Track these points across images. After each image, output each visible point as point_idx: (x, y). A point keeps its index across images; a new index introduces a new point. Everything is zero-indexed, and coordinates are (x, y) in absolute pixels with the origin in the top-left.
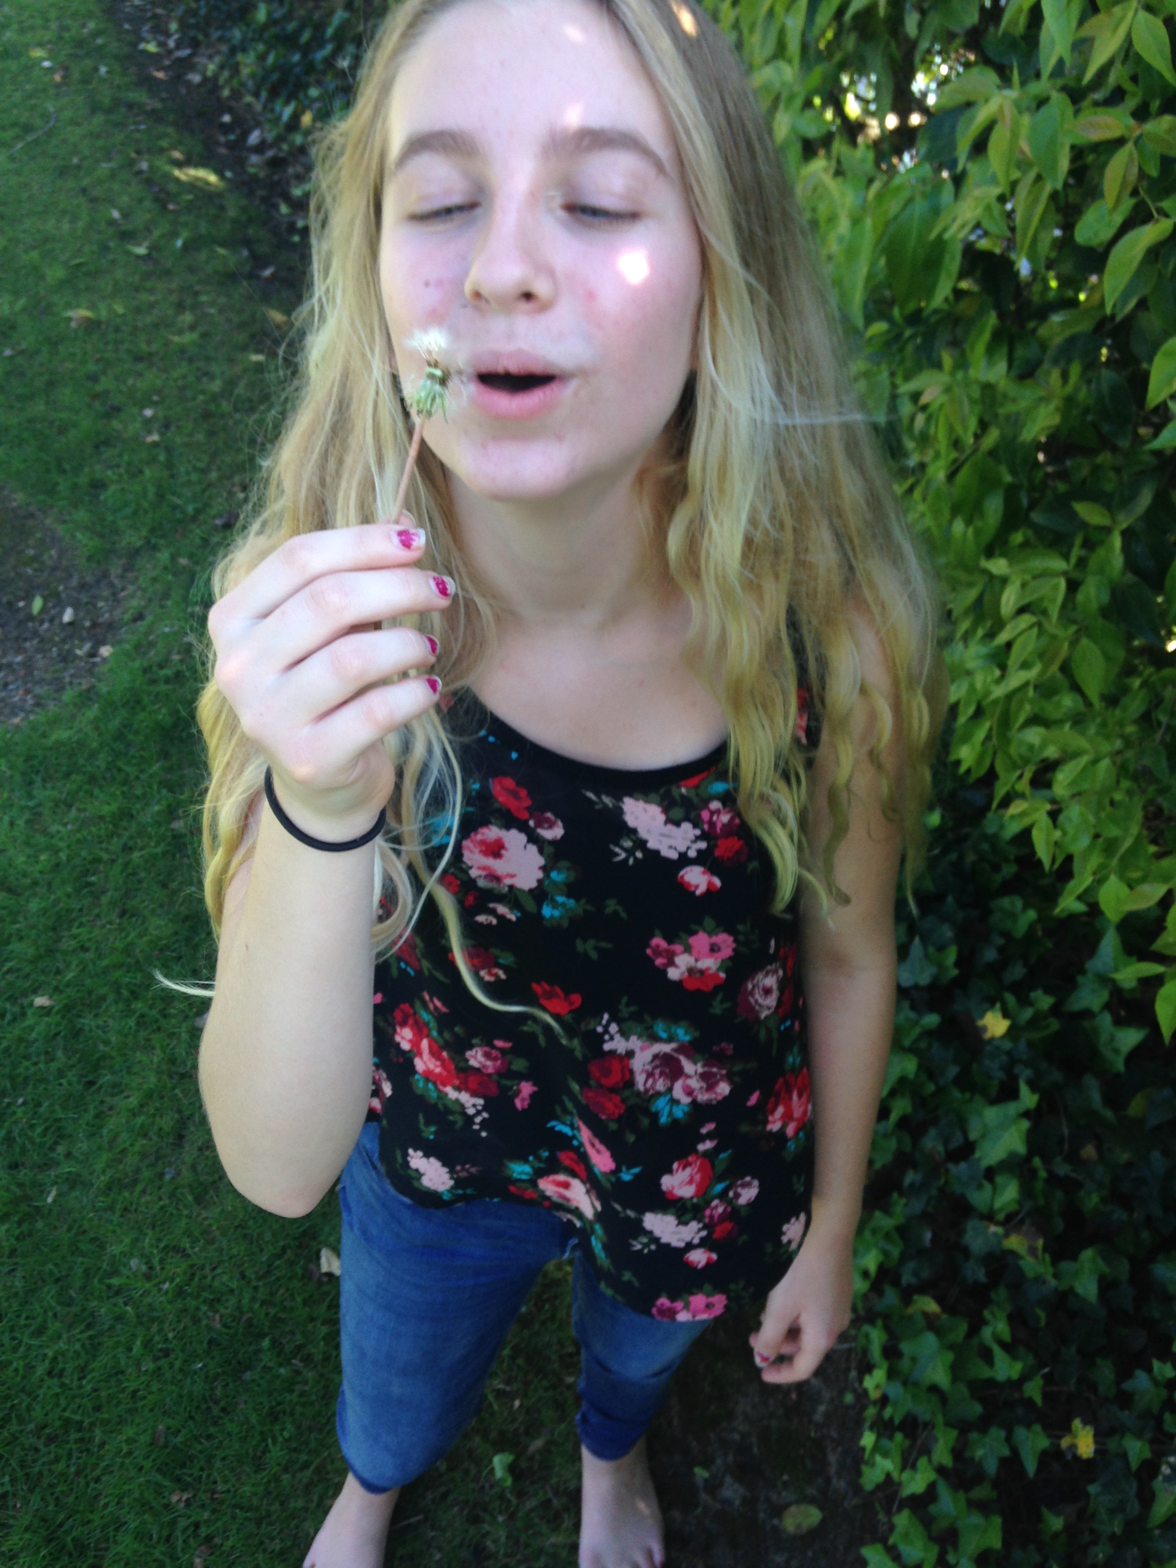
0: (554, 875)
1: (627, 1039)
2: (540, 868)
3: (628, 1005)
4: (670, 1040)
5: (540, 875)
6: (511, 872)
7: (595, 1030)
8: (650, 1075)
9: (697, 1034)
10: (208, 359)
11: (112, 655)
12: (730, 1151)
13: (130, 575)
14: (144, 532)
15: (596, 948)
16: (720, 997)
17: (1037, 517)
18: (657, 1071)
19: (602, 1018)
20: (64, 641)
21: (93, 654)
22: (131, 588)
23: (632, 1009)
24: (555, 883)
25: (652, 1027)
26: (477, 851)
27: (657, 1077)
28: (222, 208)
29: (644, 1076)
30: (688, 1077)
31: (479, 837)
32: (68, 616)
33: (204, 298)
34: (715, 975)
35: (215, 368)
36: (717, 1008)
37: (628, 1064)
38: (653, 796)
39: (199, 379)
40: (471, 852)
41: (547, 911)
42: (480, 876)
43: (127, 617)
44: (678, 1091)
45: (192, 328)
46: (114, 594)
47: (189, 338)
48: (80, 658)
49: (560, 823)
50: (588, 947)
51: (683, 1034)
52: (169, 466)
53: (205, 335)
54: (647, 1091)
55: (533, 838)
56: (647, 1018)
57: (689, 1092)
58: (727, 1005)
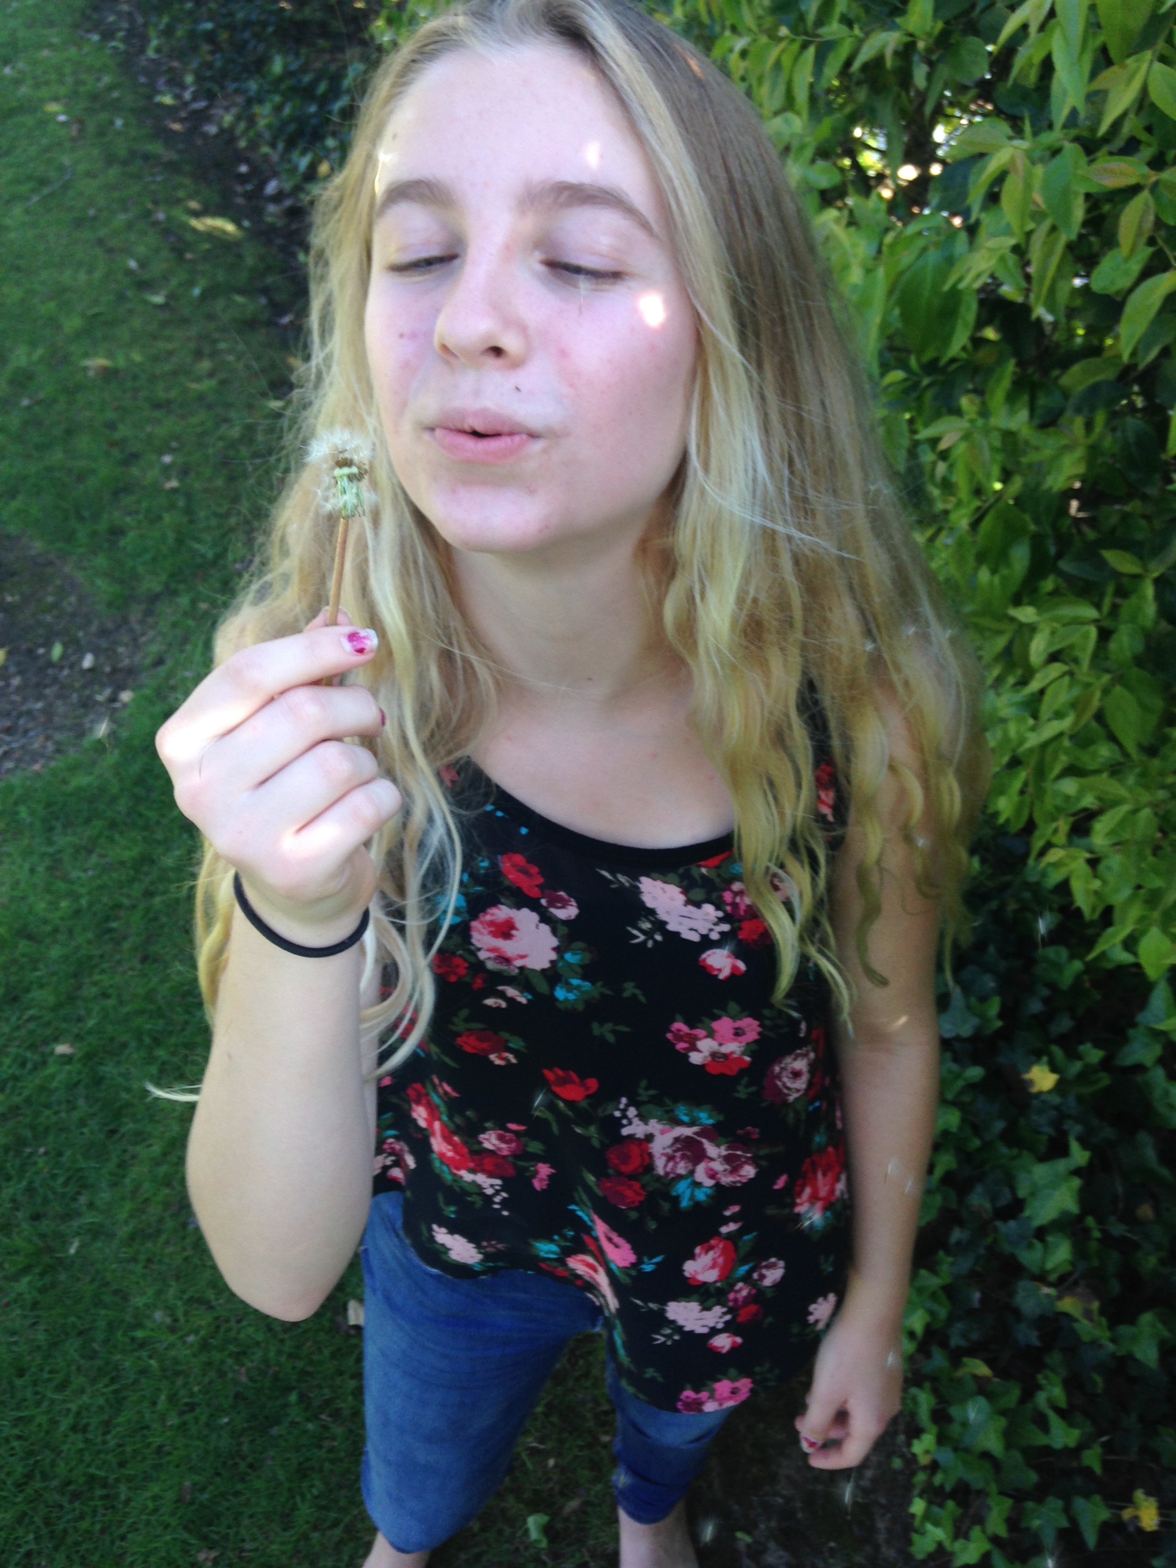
0: (569, 957)
1: (646, 1124)
2: (554, 949)
3: (647, 1089)
4: (691, 1124)
5: (553, 956)
6: (522, 953)
7: (612, 1115)
8: (670, 1158)
9: (721, 1118)
10: (228, 406)
11: (133, 700)
12: (755, 1234)
13: (151, 620)
14: (164, 577)
15: (613, 1032)
16: (744, 1081)
17: (1065, 565)
18: (678, 1154)
19: (619, 1103)
20: (84, 687)
21: (113, 699)
22: (151, 633)
23: (652, 1092)
24: (569, 965)
25: (672, 1111)
26: (485, 931)
27: (678, 1160)
28: (240, 256)
29: (664, 1159)
30: (712, 1159)
31: (488, 918)
32: (88, 661)
33: (222, 346)
34: (739, 1060)
35: (233, 414)
36: (742, 1092)
37: (647, 1148)
38: (672, 876)
39: (217, 426)
40: (481, 933)
41: (560, 993)
42: (489, 958)
43: (148, 661)
44: (700, 1174)
45: (211, 374)
46: (135, 640)
47: (207, 385)
48: (101, 704)
49: (574, 903)
50: (604, 1031)
51: (706, 1118)
52: (189, 511)
53: (223, 382)
54: (667, 1174)
55: (546, 918)
56: (668, 1101)
57: (712, 1175)
58: (753, 1089)
